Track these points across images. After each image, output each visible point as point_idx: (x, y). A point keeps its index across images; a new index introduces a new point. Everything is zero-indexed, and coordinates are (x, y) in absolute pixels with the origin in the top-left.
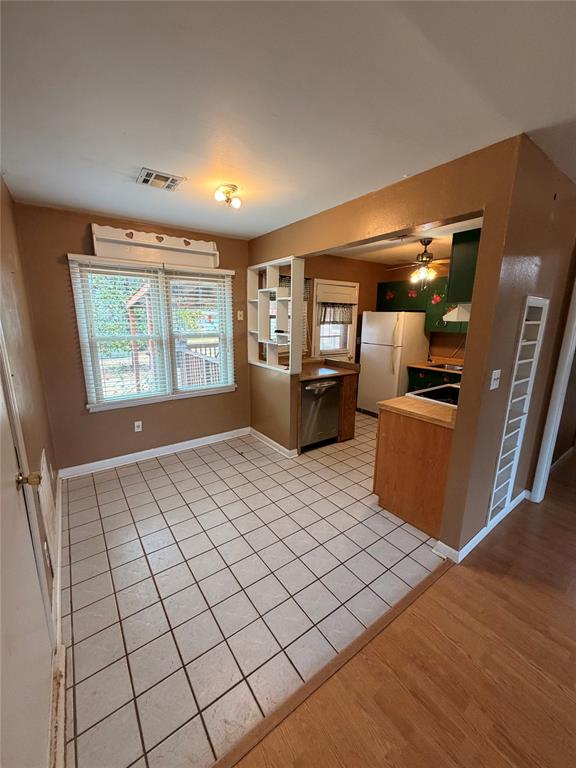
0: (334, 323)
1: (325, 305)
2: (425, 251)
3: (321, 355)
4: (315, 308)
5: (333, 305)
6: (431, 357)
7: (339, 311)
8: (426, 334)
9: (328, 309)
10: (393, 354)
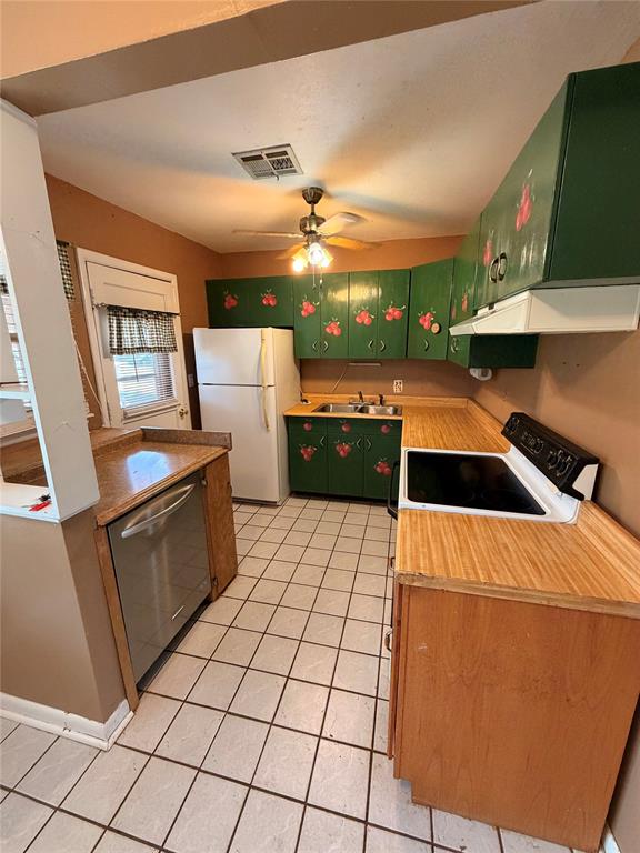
0: (141, 349)
1: (116, 311)
2: (313, 214)
3: (126, 417)
4: (92, 318)
5: (135, 313)
6: (305, 396)
7: (148, 326)
8: (296, 363)
9: (125, 322)
10: (262, 398)
